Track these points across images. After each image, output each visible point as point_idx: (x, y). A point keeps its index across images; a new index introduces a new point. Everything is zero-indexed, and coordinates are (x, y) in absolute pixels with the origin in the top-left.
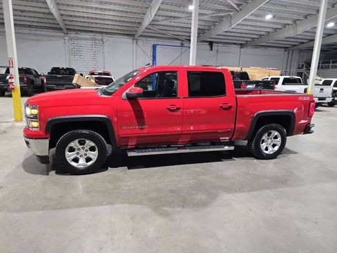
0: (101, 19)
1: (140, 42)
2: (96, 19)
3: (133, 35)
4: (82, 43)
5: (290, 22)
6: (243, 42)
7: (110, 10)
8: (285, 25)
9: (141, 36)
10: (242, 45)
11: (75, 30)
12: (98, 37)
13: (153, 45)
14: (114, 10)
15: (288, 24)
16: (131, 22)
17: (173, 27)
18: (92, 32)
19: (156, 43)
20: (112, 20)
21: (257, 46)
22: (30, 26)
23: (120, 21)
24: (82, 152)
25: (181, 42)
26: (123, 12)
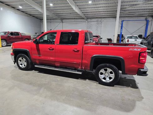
3: (115, 17)
7: (101, 7)
12: (99, 20)
13: (122, 21)
14: (103, 7)
18: (97, 18)
24: (23, 62)
26: (107, 7)
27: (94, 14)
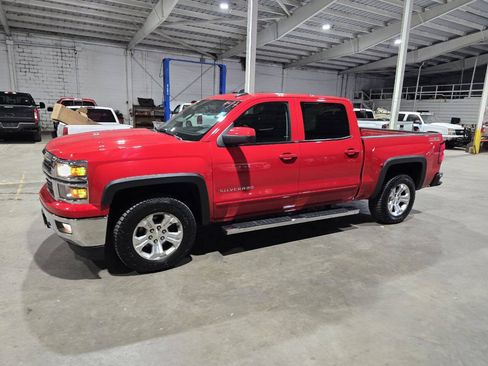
0: (73, 14)
1: (137, 54)
2: (66, 13)
3: (126, 43)
4: (37, 51)
5: (350, 36)
6: (287, 61)
8: (343, 40)
9: (140, 44)
10: (285, 65)
11: (24, 30)
12: (62, 43)
13: (164, 60)
14: (100, 2)
15: (348, 39)
16: (125, 22)
17: (192, 33)
18: (56, 34)
19: (167, 57)
20: (94, 17)
21: (305, 67)
23: (107, 19)
24: (157, 234)
25: (200, 56)
26: (113, 4)
27: (51, 18)
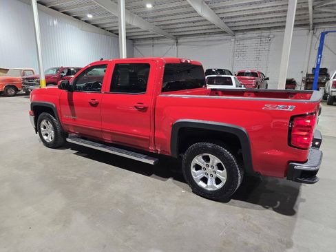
3: (307, 25)
4: (247, 42)
11: (242, 31)
13: (322, 34)
22: (205, 34)
